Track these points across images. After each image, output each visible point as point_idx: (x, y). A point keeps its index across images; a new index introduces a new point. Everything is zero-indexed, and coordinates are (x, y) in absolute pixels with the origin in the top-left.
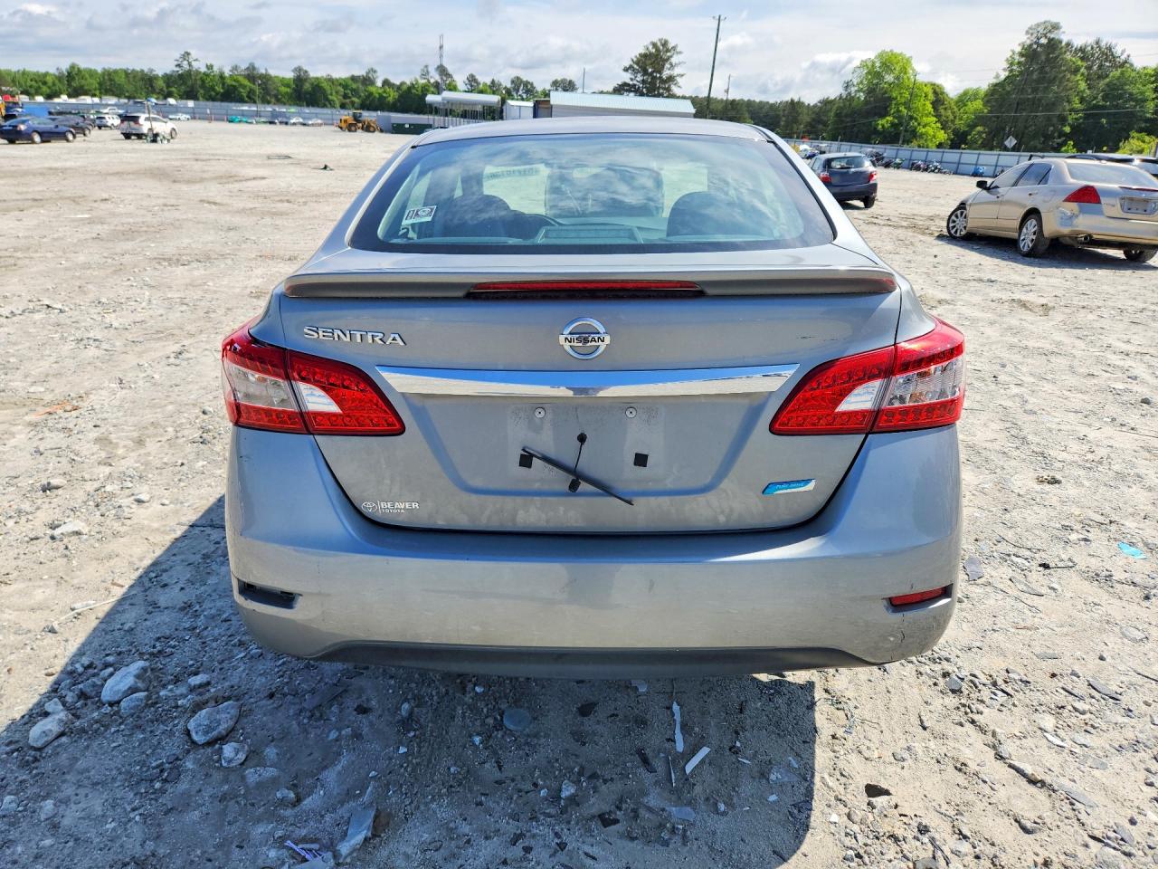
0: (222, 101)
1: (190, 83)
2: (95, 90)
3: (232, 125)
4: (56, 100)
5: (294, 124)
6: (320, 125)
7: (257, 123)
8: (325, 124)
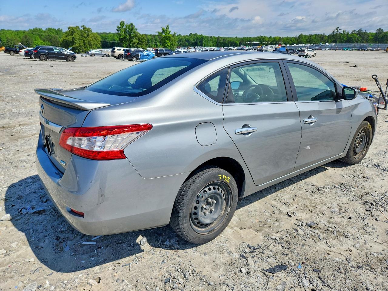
0: (345, 43)
1: (335, 38)
2: (305, 42)
3: (343, 51)
4: (293, 45)
5: (368, 50)
6: (379, 50)
7: (353, 50)
8: (381, 50)
